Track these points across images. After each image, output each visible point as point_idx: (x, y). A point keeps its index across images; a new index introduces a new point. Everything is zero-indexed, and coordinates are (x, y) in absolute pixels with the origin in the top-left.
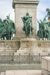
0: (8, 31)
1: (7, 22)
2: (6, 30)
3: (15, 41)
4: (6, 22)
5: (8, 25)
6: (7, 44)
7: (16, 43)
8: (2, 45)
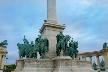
0: (41, 49)
1: (40, 40)
2: (38, 48)
3: (50, 59)
4: (38, 40)
5: (41, 43)
6: (40, 63)
7: (51, 62)
8: (34, 64)
